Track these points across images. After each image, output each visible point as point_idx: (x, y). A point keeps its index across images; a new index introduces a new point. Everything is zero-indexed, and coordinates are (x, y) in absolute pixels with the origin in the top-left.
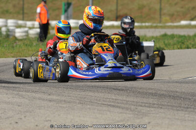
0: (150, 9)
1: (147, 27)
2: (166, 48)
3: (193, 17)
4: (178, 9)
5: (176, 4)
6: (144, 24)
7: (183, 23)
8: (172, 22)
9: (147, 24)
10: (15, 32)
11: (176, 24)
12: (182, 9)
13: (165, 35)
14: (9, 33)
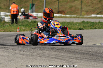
0: (76, 8)
1: (74, 17)
2: (84, 29)
3: (98, 13)
4: (91, 8)
5: (89, 6)
6: (72, 16)
7: (93, 15)
8: (87, 15)
9: (74, 16)
10: (4, 19)
11: (89, 16)
12: (92, 9)
13: (84, 22)
14: (1, 19)
